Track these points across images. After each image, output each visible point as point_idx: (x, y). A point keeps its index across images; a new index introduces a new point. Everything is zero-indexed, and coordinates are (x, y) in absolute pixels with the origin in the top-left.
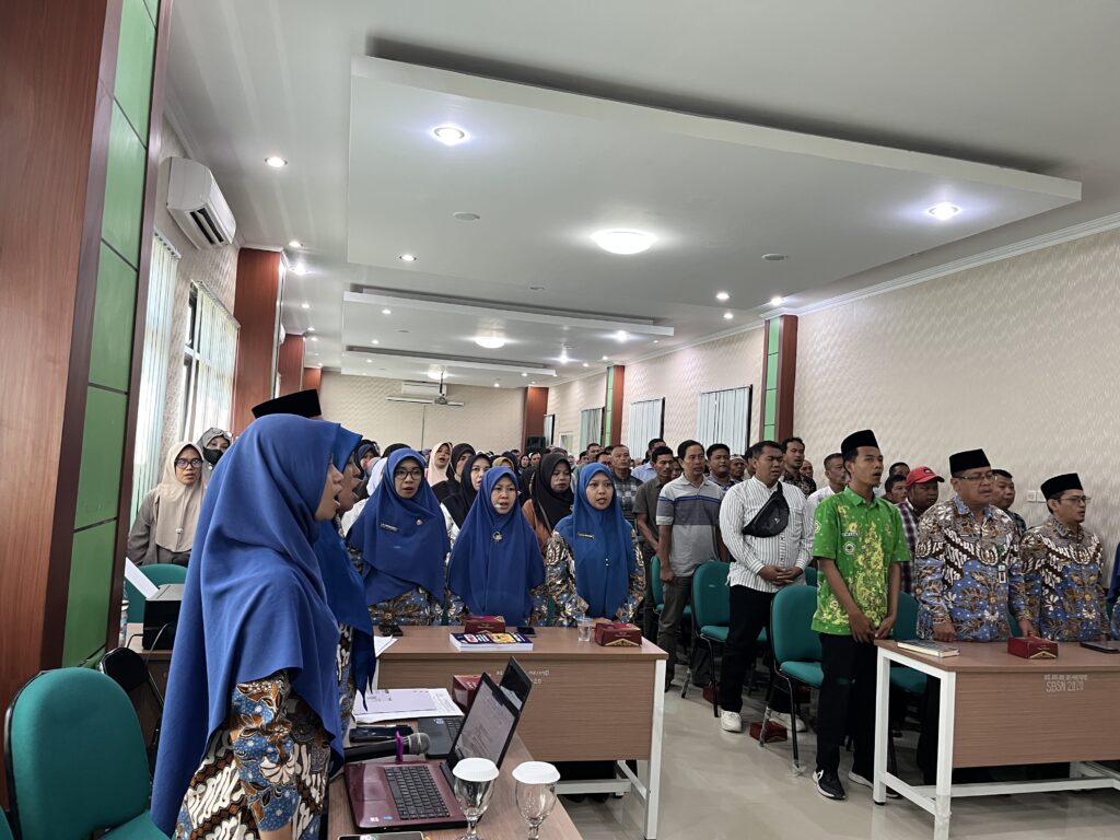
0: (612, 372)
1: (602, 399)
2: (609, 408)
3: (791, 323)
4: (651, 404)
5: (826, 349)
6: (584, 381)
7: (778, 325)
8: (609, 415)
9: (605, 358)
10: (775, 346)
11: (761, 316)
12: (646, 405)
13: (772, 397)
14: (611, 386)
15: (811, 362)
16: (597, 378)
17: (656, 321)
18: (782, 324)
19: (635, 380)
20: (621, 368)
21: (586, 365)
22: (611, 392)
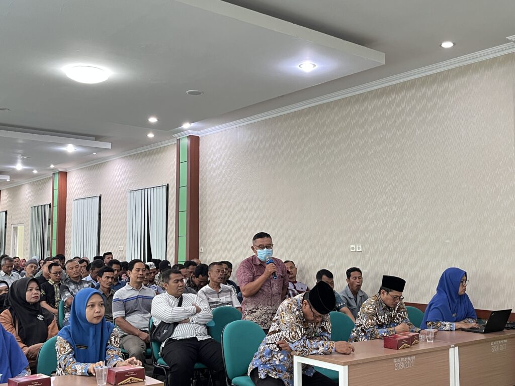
0: (57, 177)
1: (48, 196)
2: (56, 203)
3: (195, 141)
4: (91, 199)
5: (219, 159)
6: (32, 184)
7: (185, 142)
8: (56, 209)
9: (52, 166)
10: (184, 157)
11: (174, 136)
12: (86, 200)
13: (184, 192)
14: (56, 187)
15: (210, 168)
16: (44, 182)
17: (97, 138)
18: (189, 142)
19: (76, 183)
20: (64, 174)
21: (35, 172)
22: (56, 192)
